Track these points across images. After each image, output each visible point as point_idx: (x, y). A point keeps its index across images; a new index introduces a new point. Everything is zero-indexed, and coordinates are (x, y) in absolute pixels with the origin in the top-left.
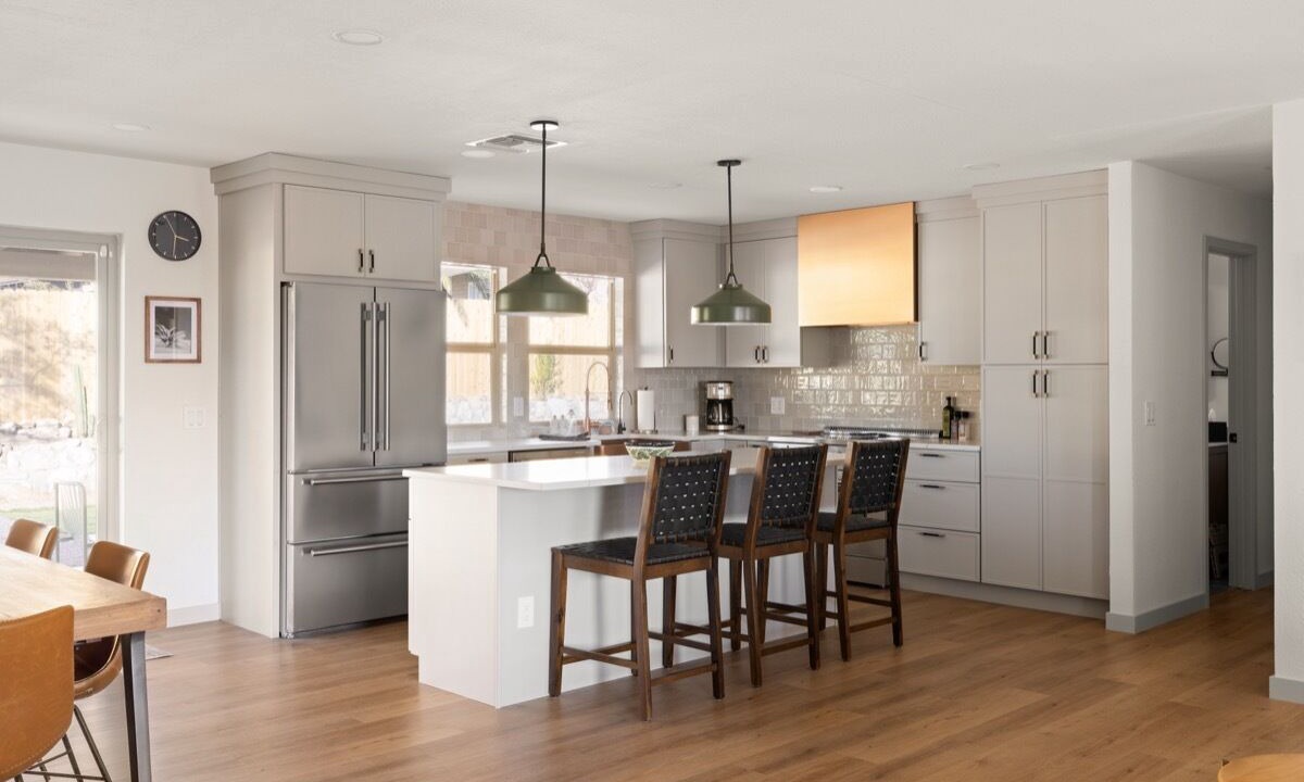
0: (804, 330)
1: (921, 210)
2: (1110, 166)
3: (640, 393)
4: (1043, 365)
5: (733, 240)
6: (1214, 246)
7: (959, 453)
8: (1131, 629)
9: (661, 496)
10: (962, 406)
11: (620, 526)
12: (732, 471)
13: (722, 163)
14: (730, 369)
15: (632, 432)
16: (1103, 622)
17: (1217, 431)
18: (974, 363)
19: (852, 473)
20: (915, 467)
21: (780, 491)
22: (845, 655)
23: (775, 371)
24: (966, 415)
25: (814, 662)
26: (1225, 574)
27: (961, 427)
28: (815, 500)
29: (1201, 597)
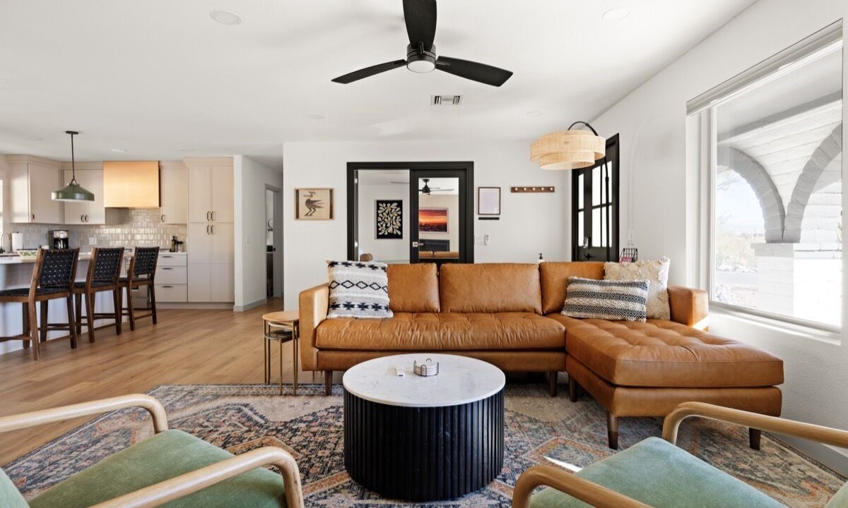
0: (107, 209)
1: (162, 164)
2: (235, 156)
3: (14, 235)
4: (211, 223)
5: (75, 168)
6: (268, 188)
7: (179, 256)
8: (242, 310)
9: (44, 266)
10: (179, 240)
11: (16, 283)
12: (79, 259)
13: (68, 132)
14: (67, 225)
15: (9, 253)
16: (232, 310)
17: (270, 248)
18: (184, 222)
19: (135, 259)
20: (161, 262)
21: (103, 266)
22: (132, 328)
23: (91, 226)
24: (181, 243)
25: (119, 331)
26: (272, 294)
27: (179, 248)
28: (118, 273)
29: (264, 300)
